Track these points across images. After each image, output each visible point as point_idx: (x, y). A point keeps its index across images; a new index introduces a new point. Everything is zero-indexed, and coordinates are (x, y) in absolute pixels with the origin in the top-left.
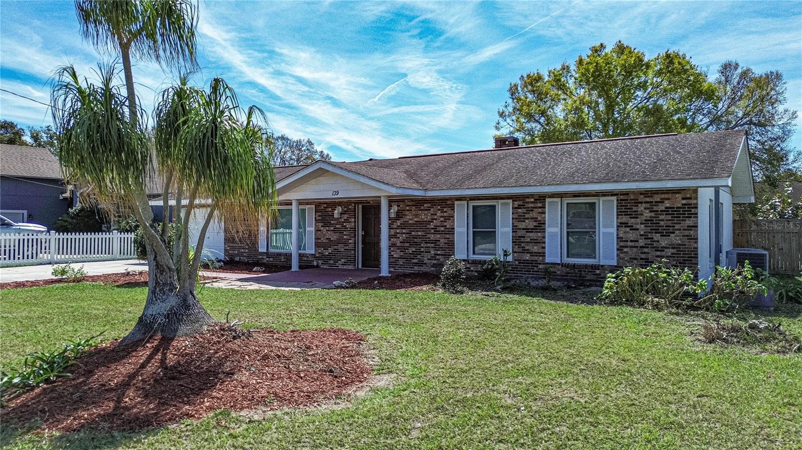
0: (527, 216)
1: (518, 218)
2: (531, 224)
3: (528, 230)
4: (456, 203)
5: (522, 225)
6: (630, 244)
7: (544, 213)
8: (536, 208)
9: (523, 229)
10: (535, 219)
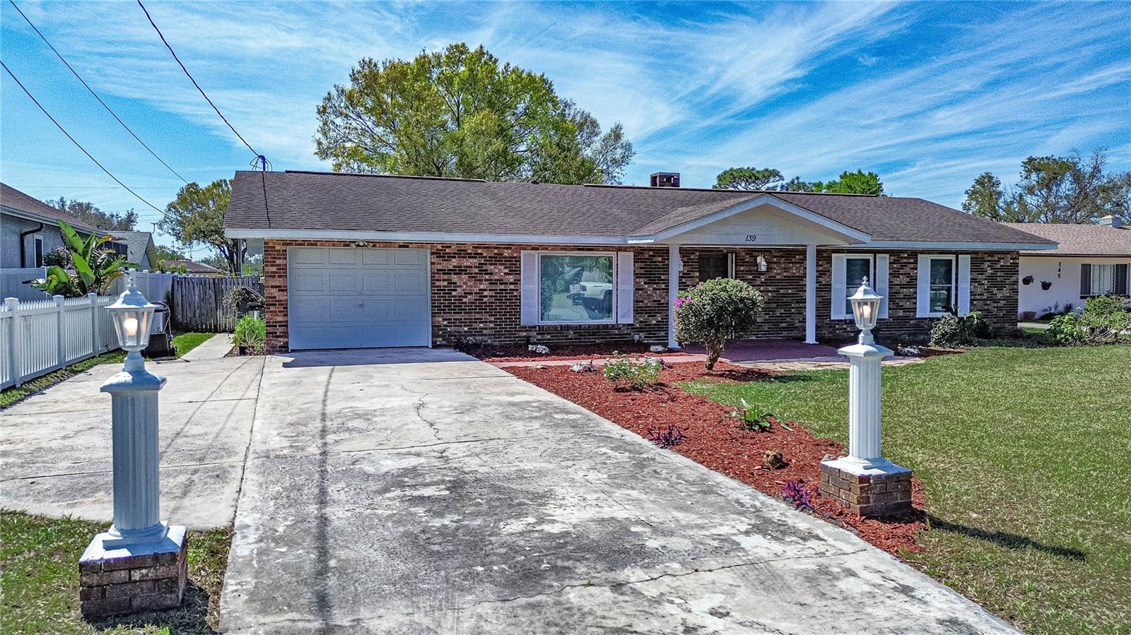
0: (901, 271)
1: (894, 274)
2: (904, 280)
3: (903, 286)
4: (834, 255)
5: (897, 281)
6: (978, 297)
7: (916, 269)
8: (909, 263)
9: (898, 285)
10: (908, 275)
